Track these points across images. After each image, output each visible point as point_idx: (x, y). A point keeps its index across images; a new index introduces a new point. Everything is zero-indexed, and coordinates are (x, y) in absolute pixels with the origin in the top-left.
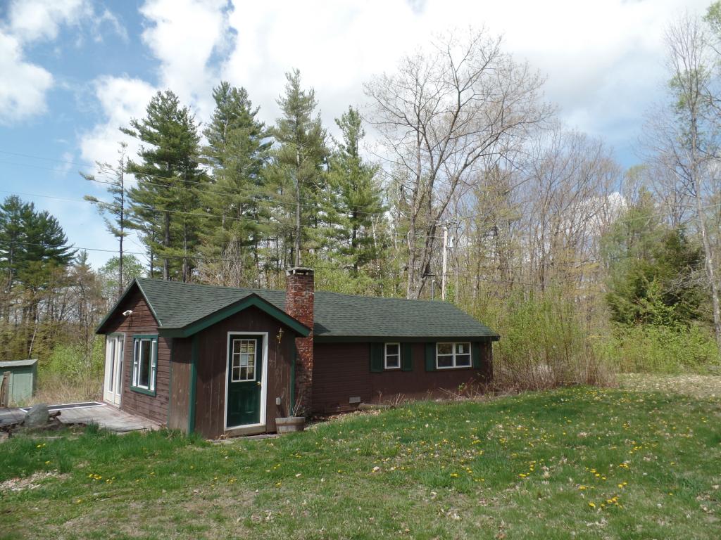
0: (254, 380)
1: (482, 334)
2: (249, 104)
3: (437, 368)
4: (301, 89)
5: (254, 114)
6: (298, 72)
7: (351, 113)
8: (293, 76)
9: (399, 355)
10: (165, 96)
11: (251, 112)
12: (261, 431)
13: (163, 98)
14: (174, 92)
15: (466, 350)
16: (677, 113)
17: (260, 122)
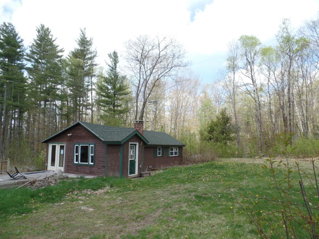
0: (134, 159)
1: (181, 144)
2: (52, 36)
3: (170, 156)
4: (86, 36)
5: (54, 41)
6: (85, 28)
7: (115, 53)
8: (83, 30)
9: (161, 151)
10: (7, 25)
11: (53, 40)
12: (137, 176)
13: (6, 26)
14: (13, 24)
15: (176, 150)
16: (228, 70)
17: (57, 45)
